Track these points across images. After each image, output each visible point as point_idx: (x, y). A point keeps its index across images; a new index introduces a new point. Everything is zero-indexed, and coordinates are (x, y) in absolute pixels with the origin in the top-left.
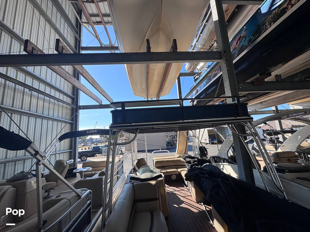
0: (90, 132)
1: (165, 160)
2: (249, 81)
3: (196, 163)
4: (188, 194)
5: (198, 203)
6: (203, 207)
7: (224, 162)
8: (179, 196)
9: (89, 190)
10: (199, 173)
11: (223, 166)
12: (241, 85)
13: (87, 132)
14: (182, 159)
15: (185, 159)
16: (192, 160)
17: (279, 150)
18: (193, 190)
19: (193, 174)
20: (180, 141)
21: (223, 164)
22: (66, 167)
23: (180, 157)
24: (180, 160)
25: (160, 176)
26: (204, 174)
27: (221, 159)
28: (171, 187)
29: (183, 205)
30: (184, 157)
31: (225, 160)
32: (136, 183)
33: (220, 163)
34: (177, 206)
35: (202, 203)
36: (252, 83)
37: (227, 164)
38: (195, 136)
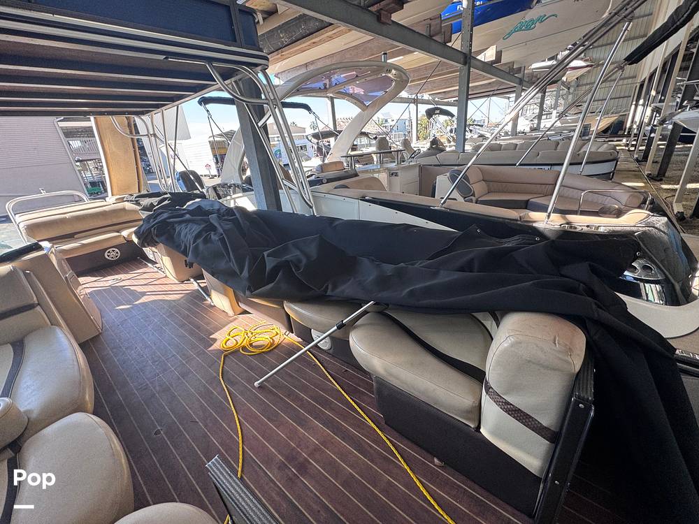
1: (67, 216)
3: (166, 202)
4: (161, 274)
5: (182, 282)
6: (194, 285)
7: (234, 193)
8: (132, 288)
10: (169, 218)
11: (235, 202)
14: (128, 206)
15: (138, 203)
16: (155, 200)
18: (166, 262)
19: (156, 224)
20: (109, 156)
21: (233, 196)
23: (122, 200)
24: (124, 209)
25: (34, 247)
26: (182, 215)
27: (230, 187)
28: (109, 278)
29: (144, 299)
30: (133, 198)
31: (236, 188)
33: (229, 198)
34: (128, 306)
35: (192, 280)
37: (240, 195)
38: (155, 135)
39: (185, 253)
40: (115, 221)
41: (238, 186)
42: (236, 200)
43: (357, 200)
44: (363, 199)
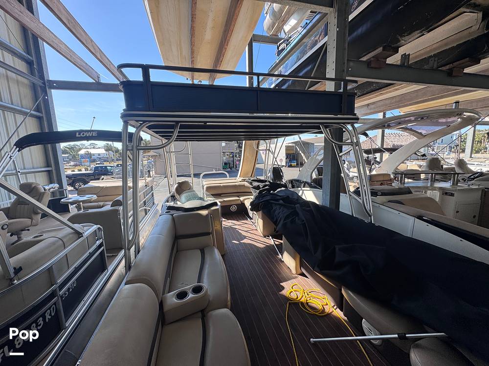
0: (83, 134)
1: (222, 185)
2: (364, 59)
3: (267, 187)
4: (253, 227)
5: (265, 237)
6: (271, 241)
7: (304, 187)
8: (240, 231)
9: (96, 226)
10: (269, 200)
11: (303, 192)
12: (351, 64)
13: (77, 135)
14: (246, 184)
15: (251, 184)
16: (261, 185)
17: (374, 173)
18: (260, 222)
19: (263, 201)
20: (245, 158)
21: (303, 189)
22: (44, 194)
23: (244, 180)
24: (244, 186)
25: (215, 204)
26: (277, 200)
27: (301, 183)
28: (230, 221)
29: (245, 241)
30: (250, 181)
31: (306, 184)
32: (176, 214)
33: (299, 189)
34: (238, 242)
35: (271, 237)
36: (368, 63)
37: (308, 189)
38: (269, 150)
39: (276, 223)
40: (239, 191)
41: (308, 183)
42: (304, 191)
43: (414, 218)
44: (420, 218)
